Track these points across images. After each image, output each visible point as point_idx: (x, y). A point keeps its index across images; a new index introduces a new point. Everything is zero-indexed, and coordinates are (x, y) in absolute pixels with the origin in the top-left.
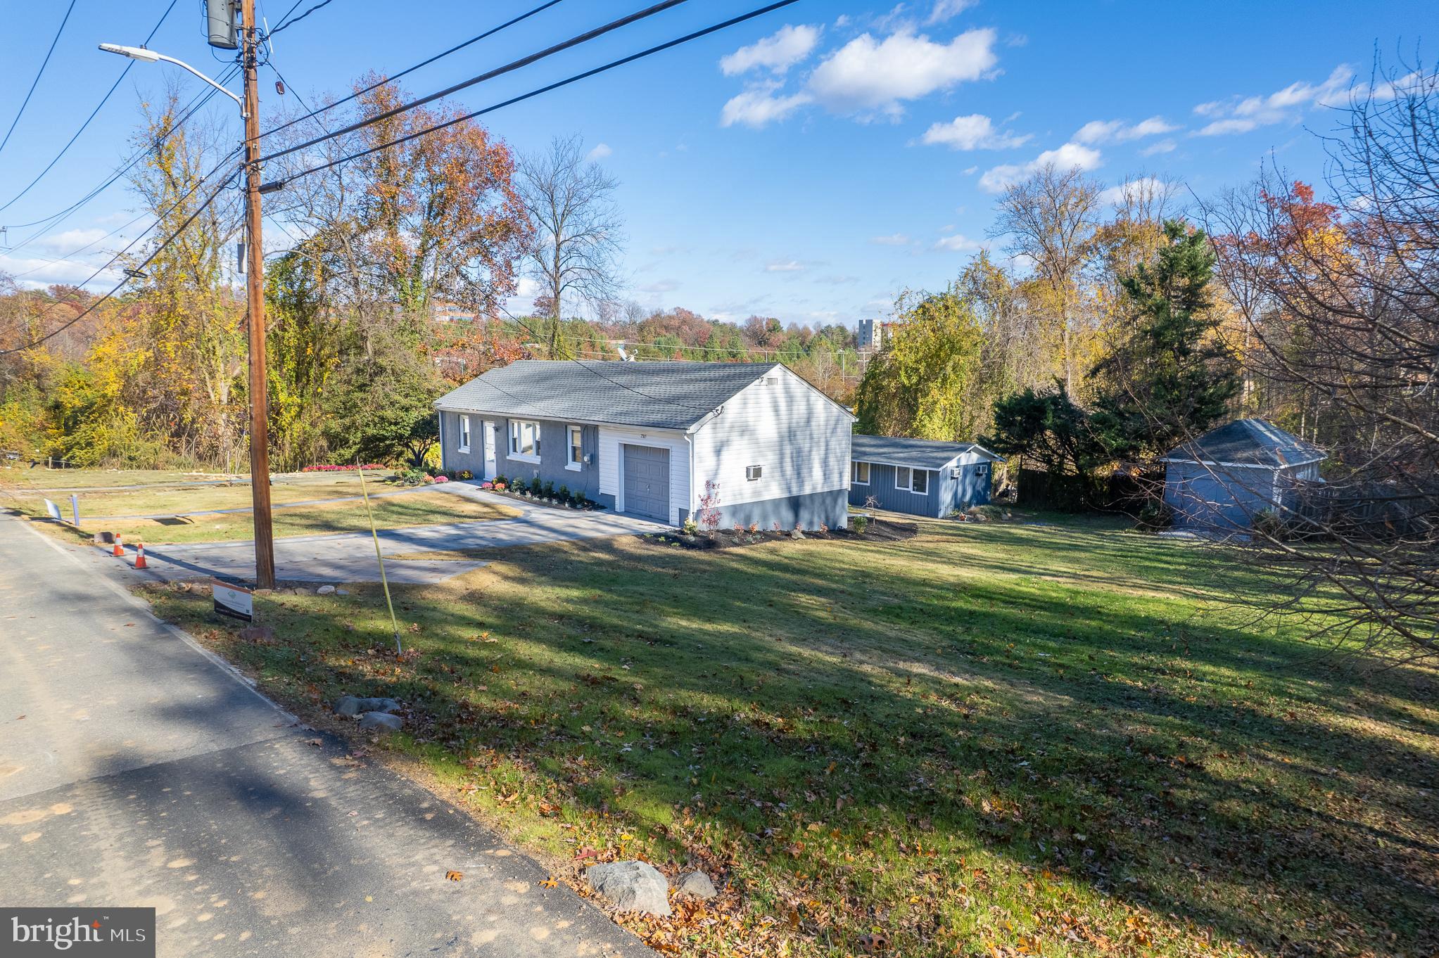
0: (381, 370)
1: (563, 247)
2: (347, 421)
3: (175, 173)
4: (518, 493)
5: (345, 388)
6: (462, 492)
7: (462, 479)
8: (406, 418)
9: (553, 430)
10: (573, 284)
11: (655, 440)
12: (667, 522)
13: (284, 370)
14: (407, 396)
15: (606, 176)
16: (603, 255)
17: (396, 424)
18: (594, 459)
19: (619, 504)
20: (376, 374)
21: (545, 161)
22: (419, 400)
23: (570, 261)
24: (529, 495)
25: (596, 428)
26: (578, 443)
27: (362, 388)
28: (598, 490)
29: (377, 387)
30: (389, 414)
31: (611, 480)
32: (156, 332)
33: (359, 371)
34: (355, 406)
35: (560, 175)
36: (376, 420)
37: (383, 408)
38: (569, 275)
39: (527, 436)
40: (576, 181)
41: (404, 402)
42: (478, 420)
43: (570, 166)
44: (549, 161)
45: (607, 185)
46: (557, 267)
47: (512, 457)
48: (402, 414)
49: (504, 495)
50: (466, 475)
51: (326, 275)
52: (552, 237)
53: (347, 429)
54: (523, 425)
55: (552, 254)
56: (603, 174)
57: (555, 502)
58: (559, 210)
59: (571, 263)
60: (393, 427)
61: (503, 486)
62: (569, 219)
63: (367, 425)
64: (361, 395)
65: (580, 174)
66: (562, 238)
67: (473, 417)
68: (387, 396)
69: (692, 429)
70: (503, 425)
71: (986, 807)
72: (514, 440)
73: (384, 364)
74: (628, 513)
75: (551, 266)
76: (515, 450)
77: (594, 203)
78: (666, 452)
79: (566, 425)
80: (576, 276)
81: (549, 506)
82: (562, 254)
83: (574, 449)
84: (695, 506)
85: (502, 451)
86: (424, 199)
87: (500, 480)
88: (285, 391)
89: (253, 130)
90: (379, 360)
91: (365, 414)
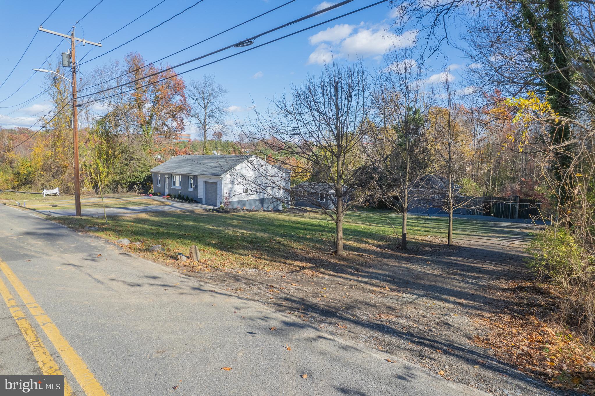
0: (132, 159)
1: (207, 114)
2: (121, 176)
3: (61, 89)
4: (173, 199)
5: (120, 165)
6: (155, 199)
7: (157, 195)
8: (141, 175)
9: (185, 177)
10: (211, 128)
11: (213, 180)
12: (216, 206)
13: (102, 159)
14: (142, 168)
15: (224, 88)
16: (222, 118)
17: (138, 177)
18: (196, 187)
19: (204, 201)
20: (131, 160)
21: (201, 83)
22: (147, 169)
23: (210, 119)
24: (176, 199)
25: (197, 176)
26: (192, 182)
27: (126, 165)
28: (198, 196)
29: (131, 165)
30: (136, 174)
31: (201, 194)
32: (54, 146)
33: (126, 159)
34: (124, 171)
35: (206, 88)
36: (131, 176)
37: (133, 172)
38: (210, 124)
39: (178, 180)
40: (213, 90)
41: (141, 170)
42: (163, 175)
43: (210, 85)
44: (202, 83)
45: (224, 92)
46: (205, 122)
47: (173, 187)
48: (140, 174)
49: (169, 199)
50: (159, 194)
51: (117, 125)
52: (203, 110)
53: (120, 179)
54: (176, 176)
55: (203, 117)
56: (223, 88)
57: (184, 201)
58: (206, 101)
59: (210, 120)
60: (137, 179)
61: (169, 196)
62: (210, 104)
63: (128, 178)
64: (126, 167)
65: (214, 87)
66: (207, 111)
67: (161, 174)
68: (135, 168)
69: (222, 176)
70: (171, 176)
71: (214, 242)
72: (174, 181)
73: (134, 156)
74: (206, 204)
75: (203, 121)
76: (174, 185)
77: (219, 98)
78: (216, 183)
79: (188, 176)
80: (212, 125)
81: (182, 202)
82: (207, 117)
83: (191, 184)
84: (224, 201)
85: (170, 186)
86: (153, 97)
87: (169, 195)
88: (102, 167)
89: (75, 89)
90: (132, 155)
91: (127, 174)
